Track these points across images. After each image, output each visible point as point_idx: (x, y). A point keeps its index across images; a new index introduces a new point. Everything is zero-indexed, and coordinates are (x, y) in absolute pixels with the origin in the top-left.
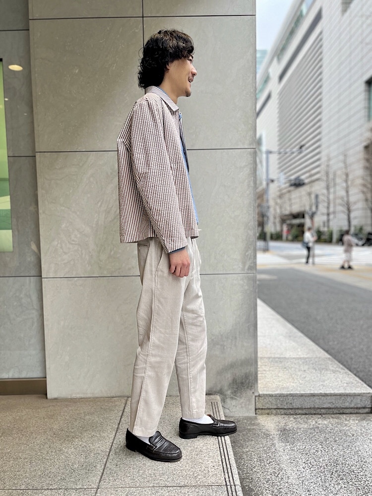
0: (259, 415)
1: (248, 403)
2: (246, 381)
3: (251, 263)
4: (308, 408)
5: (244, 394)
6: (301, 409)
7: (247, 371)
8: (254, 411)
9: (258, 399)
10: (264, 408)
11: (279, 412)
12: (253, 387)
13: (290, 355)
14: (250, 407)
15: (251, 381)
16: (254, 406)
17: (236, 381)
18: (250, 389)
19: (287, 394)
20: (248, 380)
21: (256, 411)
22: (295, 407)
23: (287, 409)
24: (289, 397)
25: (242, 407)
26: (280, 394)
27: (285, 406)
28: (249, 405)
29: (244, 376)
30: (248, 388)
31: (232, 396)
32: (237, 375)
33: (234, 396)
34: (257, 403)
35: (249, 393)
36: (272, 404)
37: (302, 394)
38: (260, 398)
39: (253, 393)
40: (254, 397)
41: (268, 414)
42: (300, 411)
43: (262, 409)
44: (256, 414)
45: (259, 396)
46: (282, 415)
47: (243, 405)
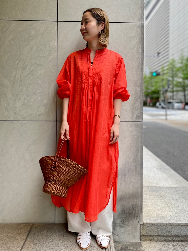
0: (143, 241)
1: (134, 230)
2: (132, 212)
3: (139, 113)
4: (183, 236)
5: (131, 222)
6: (178, 236)
7: (134, 203)
8: (139, 238)
9: (143, 227)
10: (147, 235)
11: (160, 239)
12: (138, 217)
13: (163, 185)
14: (136, 234)
15: (137, 211)
16: (139, 233)
17: (124, 212)
18: (136, 219)
19: (166, 223)
20: (135, 211)
21: (140, 238)
22: (173, 234)
23: (167, 236)
24: (168, 226)
25: (129, 234)
26: (161, 223)
27: (164, 234)
28: (135, 232)
29: (131, 208)
30: (134, 217)
31: (121, 224)
32: (126, 206)
33: (122, 225)
34: (142, 231)
35: (135, 221)
36: (154, 232)
37: (179, 223)
38: (145, 226)
39: (138, 222)
40: (139, 225)
41: (151, 240)
42: (177, 239)
43: (146, 236)
44: (141, 240)
45: (144, 224)
46: (162, 241)
47: (130, 232)
